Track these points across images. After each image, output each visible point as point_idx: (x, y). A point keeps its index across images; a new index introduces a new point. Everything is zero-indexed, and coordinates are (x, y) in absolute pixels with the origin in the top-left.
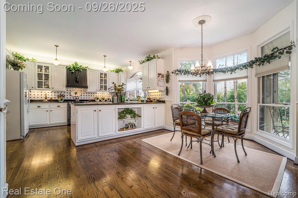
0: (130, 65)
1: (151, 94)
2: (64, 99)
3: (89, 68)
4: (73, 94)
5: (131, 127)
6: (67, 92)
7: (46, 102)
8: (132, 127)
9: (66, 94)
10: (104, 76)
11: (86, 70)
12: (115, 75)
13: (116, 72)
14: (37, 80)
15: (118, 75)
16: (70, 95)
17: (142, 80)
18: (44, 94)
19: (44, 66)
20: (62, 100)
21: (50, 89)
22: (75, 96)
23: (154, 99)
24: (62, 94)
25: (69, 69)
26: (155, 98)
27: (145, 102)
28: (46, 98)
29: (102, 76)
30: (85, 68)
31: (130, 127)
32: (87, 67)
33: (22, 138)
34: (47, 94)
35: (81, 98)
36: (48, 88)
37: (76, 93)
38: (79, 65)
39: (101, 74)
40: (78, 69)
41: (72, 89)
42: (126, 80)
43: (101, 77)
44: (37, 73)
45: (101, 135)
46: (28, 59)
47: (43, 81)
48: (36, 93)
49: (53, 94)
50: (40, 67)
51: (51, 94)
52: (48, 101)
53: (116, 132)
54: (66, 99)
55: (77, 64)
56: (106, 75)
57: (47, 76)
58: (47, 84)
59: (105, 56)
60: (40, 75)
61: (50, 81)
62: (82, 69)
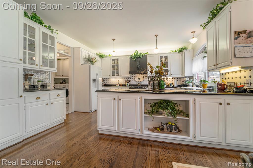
0: (193, 37)
1: (227, 76)
2: (130, 84)
3: (148, 54)
4: (137, 80)
5: (167, 129)
6: (132, 78)
7: (117, 87)
8: (169, 130)
9: (132, 80)
10: (164, 59)
11: (146, 56)
12: (178, 55)
13: (179, 52)
14: (112, 70)
15: (182, 55)
16: (135, 81)
17: (206, 55)
18: (117, 80)
19: (116, 59)
20: (128, 85)
21: (120, 76)
22: (139, 82)
23: (231, 86)
24: (128, 80)
25: (131, 58)
26: (232, 84)
27: (215, 92)
28: (118, 83)
29: (162, 59)
30: (145, 54)
31: (165, 130)
32: (147, 53)
33: (91, 112)
34: (119, 80)
35: (144, 83)
36: (118, 75)
37: (139, 79)
38: (139, 52)
39: (161, 57)
40: (139, 56)
41: (136, 75)
42: (193, 59)
43: (161, 61)
44: (112, 64)
45: (122, 129)
46: (107, 56)
47: (115, 70)
48: (113, 80)
49: (123, 80)
50: (113, 60)
51: (121, 80)
52: (120, 85)
53: (142, 132)
54: (132, 84)
55: (138, 52)
56: (166, 57)
57: (117, 66)
58: (117, 72)
59: (156, 36)
60: (113, 67)
61: (119, 70)
62: (142, 56)
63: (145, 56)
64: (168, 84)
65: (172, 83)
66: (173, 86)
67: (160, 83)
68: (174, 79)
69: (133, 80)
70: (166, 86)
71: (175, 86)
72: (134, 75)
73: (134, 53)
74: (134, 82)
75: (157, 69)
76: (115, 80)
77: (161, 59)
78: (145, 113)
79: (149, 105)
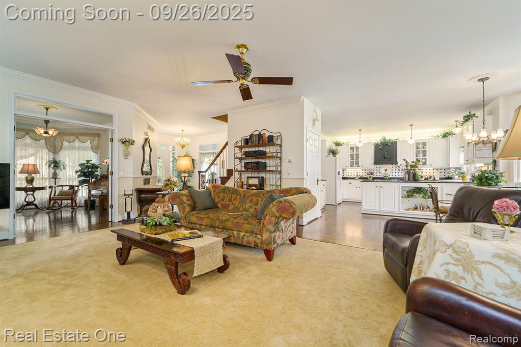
0: (457, 127)
3: (400, 140)
4: (382, 171)
6: (377, 169)
7: (357, 179)
9: (375, 172)
10: (421, 146)
11: (396, 143)
12: (442, 141)
13: (442, 138)
14: (350, 160)
16: (380, 173)
18: (355, 172)
19: (356, 147)
20: (370, 177)
22: (385, 174)
24: (371, 172)
25: (377, 146)
28: (357, 176)
29: (419, 146)
30: (395, 141)
31: (419, 209)
32: (397, 139)
33: (336, 204)
34: (359, 172)
35: (392, 175)
36: (358, 166)
37: (386, 170)
38: (387, 138)
39: (418, 144)
40: (387, 143)
41: (381, 166)
43: (418, 148)
44: (350, 153)
45: (382, 209)
46: (343, 144)
47: (355, 160)
48: (350, 172)
49: (364, 171)
50: (352, 148)
51: (361, 171)
52: (359, 178)
53: (399, 210)
54: (375, 176)
55: (385, 138)
56: (424, 144)
57: (358, 155)
58: (357, 163)
59: (411, 125)
60: (352, 156)
61: (360, 160)
62: (392, 143)
63: (394, 144)
64: (426, 177)
65: (432, 175)
66: (434, 179)
67: (414, 175)
68: (435, 170)
69: (377, 171)
70: (423, 179)
71: (437, 178)
72: (378, 166)
73: (381, 140)
74: (378, 174)
75: (412, 164)
76: (353, 172)
77: (416, 146)
78: (402, 197)
79: (405, 192)
